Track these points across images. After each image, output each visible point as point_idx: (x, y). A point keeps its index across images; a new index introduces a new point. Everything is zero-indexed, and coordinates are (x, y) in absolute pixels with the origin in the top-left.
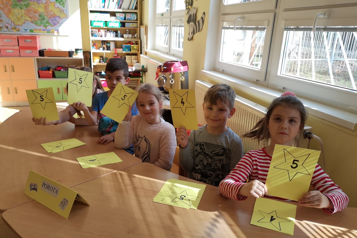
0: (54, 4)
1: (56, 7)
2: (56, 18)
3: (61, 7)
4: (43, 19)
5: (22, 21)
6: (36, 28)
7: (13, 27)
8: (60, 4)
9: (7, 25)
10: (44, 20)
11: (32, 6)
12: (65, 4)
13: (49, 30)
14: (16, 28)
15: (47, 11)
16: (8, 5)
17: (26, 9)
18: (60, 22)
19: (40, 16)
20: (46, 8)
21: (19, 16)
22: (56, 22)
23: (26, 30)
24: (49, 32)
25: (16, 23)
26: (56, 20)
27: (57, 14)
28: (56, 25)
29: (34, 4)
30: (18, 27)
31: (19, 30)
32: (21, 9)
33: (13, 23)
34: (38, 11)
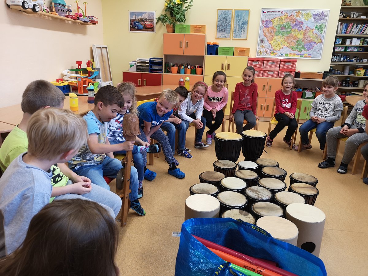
0: (313, 30)
1: (314, 33)
2: (312, 44)
3: (319, 33)
4: (300, 44)
5: (280, 46)
6: (291, 53)
7: (272, 52)
8: (318, 31)
9: (267, 50)
10: (300, 46)
11: (293, 33)
12: (323, 31)
13: (303, 54)
14: (274, 52)
15: (305, 37)
16: (272, 32)
17: (287, 35)
18: (314, 47)
19: (298, 41)
20: (304, 34)
21: (279, 42)
22: (310, 47)
23: (282, 54)
24: (302, 56)
25: (275, 48)
26: (311, 45)
27: (314, 40)
28: (310, 50)
29: (294, 31)
30: (275, 52)
31: (276, 55)
32: (283, 35)
33: (272, 48)
34: (297, 37)
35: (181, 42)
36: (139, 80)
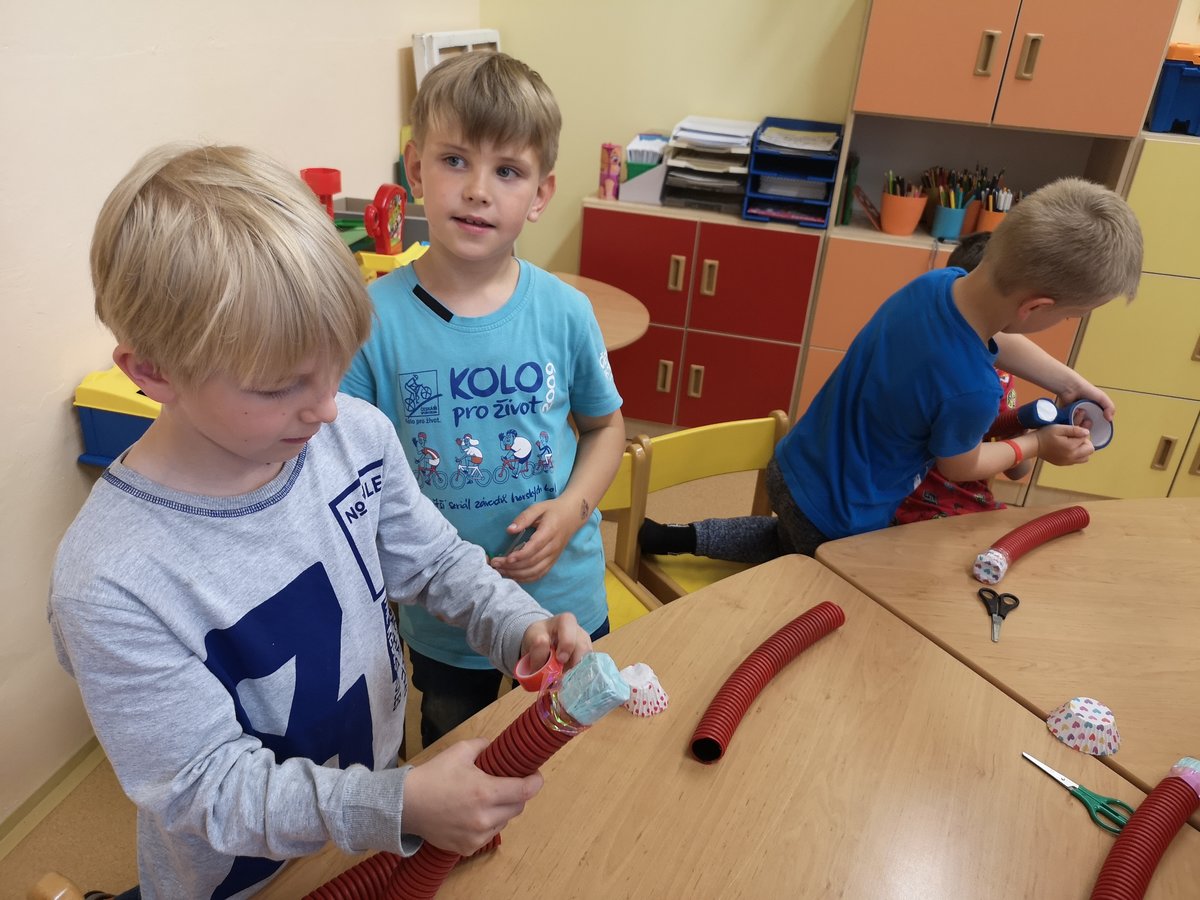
35: (991, 38)
36: (678, 262)
